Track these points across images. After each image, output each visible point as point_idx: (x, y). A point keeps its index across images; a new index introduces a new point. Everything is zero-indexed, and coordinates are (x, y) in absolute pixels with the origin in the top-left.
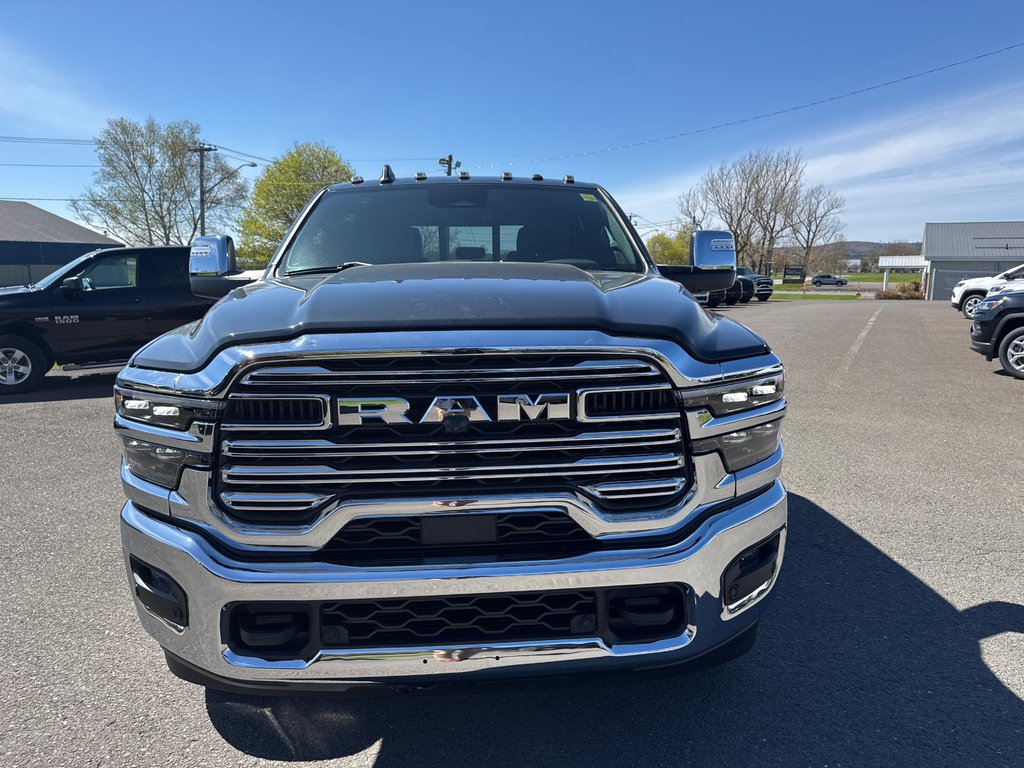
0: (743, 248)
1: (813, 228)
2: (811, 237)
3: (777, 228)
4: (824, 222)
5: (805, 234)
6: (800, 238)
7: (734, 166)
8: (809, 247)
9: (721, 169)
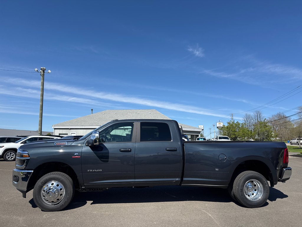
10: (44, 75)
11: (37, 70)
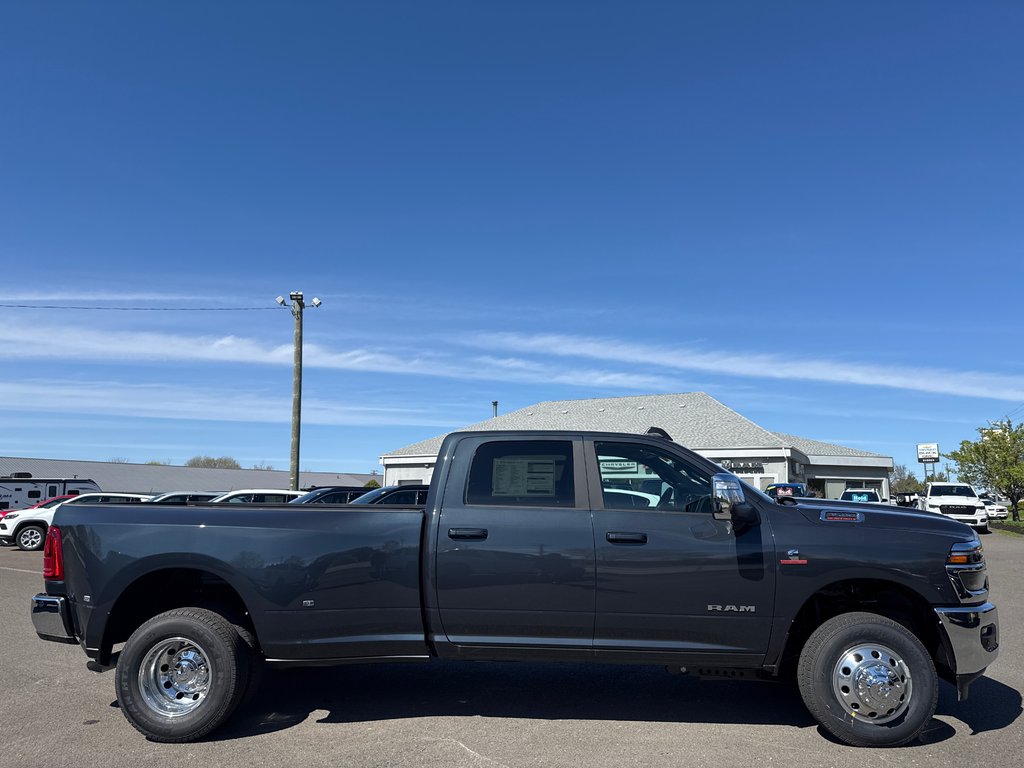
10: (301, 313)
11: (283, 302)
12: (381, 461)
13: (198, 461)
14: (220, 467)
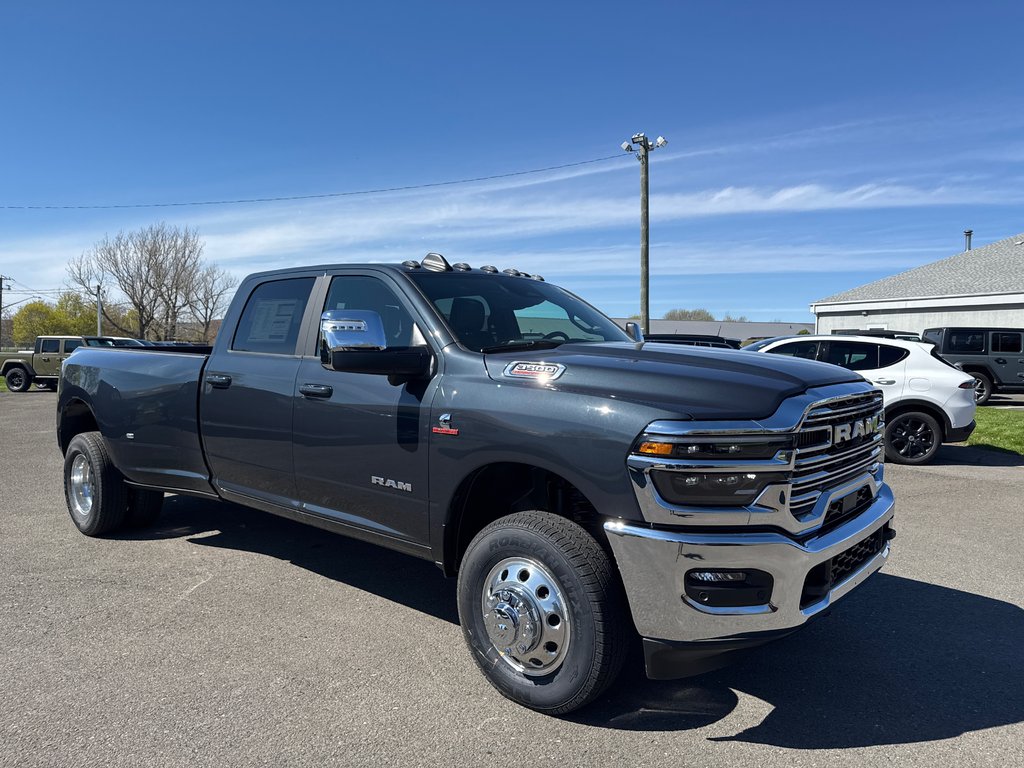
0: (148, 322)
1: (211, 305)
2: (209, 314)
3: (179, 304)
4: (220, 299)
5: (203, 312)
6: (198, 314)
7: (131, 237)
8: (207, 324)
9: (119, 239)
12: (812, 310)
13: (674, 314)
14: (695, 320)
